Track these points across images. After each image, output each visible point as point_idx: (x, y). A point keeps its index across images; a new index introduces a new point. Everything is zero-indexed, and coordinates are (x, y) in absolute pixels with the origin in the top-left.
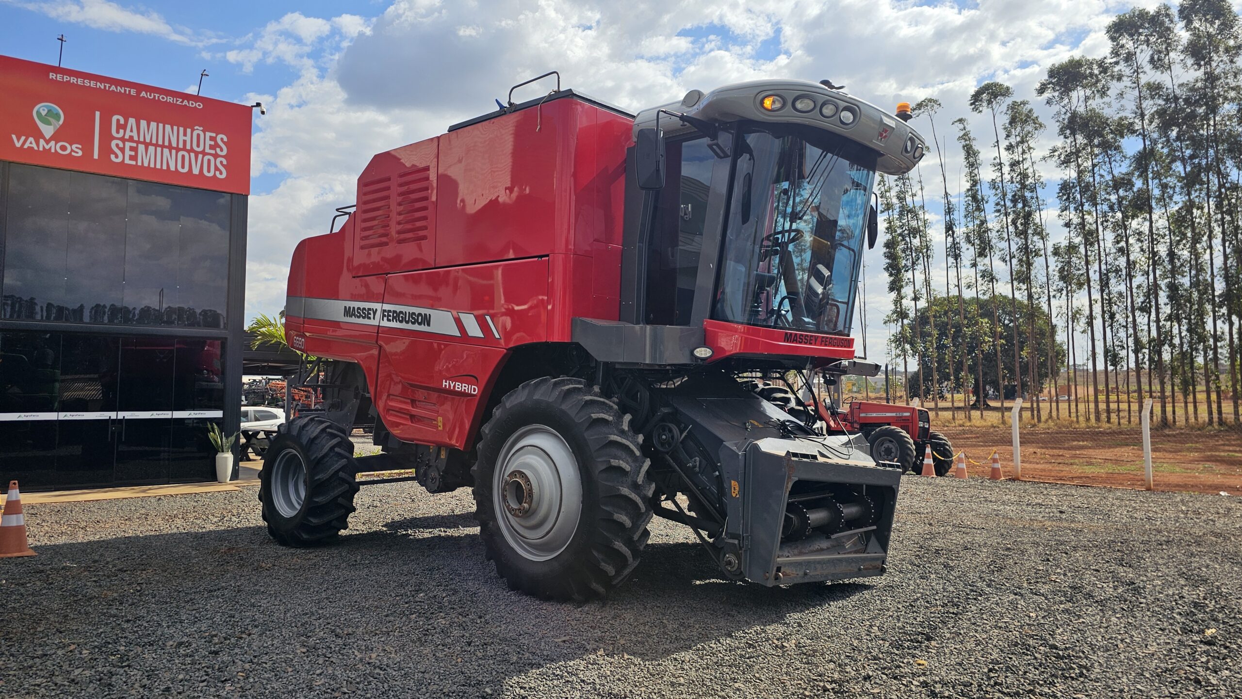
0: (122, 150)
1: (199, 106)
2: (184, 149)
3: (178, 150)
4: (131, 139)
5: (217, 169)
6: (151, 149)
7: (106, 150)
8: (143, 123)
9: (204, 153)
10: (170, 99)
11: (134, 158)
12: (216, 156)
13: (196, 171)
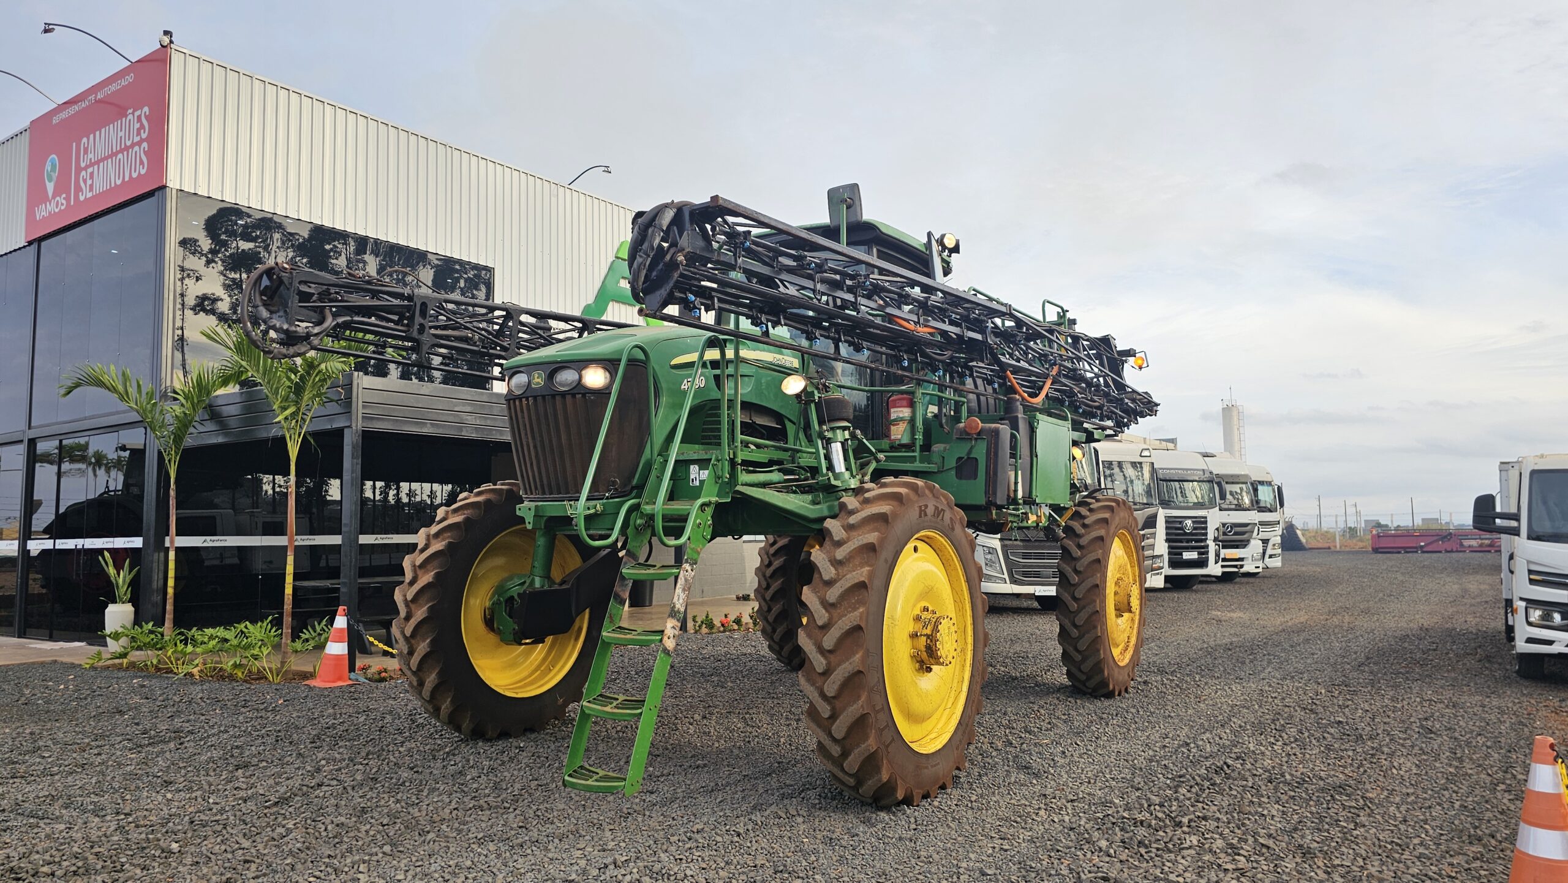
0: (85, 181)
1: (130, 78)
2: (121, 151)
3: (116, 154)
4: (92, 165)
5: (142, 163)
6: (101, 164)
7: (78, 189)
8: (98, 133)
9: (133, 145)
10: (114, 87)
11: (91, 189)
12: (139, 144)
13: (127, 179)
